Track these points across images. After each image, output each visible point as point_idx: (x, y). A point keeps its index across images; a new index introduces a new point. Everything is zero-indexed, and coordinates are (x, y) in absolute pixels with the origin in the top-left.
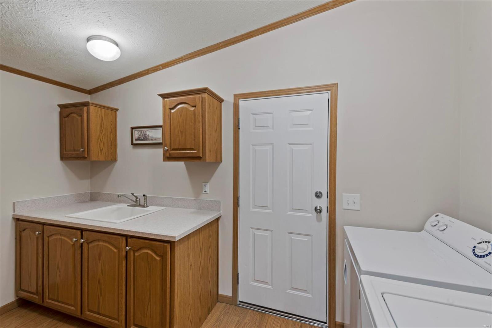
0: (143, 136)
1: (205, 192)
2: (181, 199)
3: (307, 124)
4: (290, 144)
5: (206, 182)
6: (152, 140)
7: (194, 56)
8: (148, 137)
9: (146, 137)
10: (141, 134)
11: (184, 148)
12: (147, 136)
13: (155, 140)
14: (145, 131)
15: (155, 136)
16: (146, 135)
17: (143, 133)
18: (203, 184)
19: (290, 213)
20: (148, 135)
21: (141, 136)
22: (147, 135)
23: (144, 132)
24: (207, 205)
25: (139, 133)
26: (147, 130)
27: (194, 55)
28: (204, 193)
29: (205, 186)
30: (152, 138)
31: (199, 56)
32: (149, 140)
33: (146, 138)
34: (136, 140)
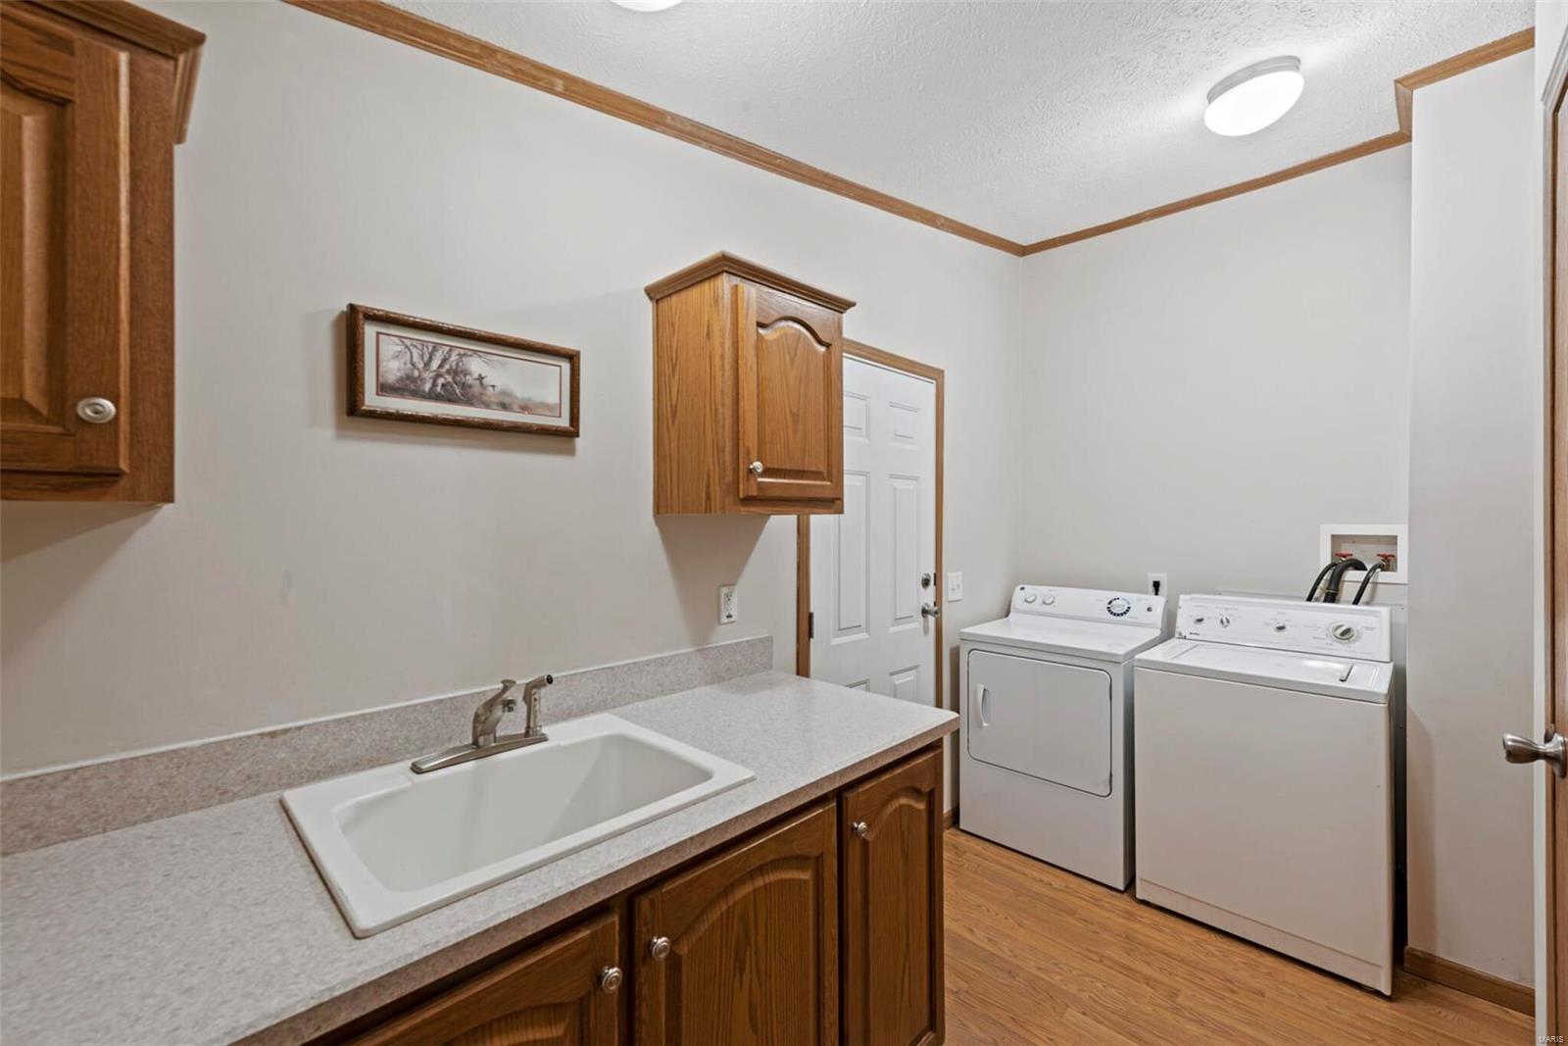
0: (439, 376)
1: (728, 617)
2: (648, 663)
3: (912, 438)
4: (892, 476)
5: (730, 585)
6: (504, 407)
7: (698, 137)
8: (476, 389)
9: (464, 386)
10: (427, 365)
11: (802, 469)
12: (469, 380)
13: (525, 408)
14: (461, 356)
15: (520, 392)
16: (466, 373)
17: (444, 360)
18: (724, 590)
19: (893, 629)
20: (481, 378)
21: (428, 375)
22: (476, 376)
23: (454, 357)
24: (739, 658)
25: (416, 354)
26: (475, 351)
27: (703, 134)
28: (725, 624)
29: (729, 596)
30: (506, 400)
31: (710, 148)
32: (487, 405)
33: (458, 389)
34: (384, 389)
